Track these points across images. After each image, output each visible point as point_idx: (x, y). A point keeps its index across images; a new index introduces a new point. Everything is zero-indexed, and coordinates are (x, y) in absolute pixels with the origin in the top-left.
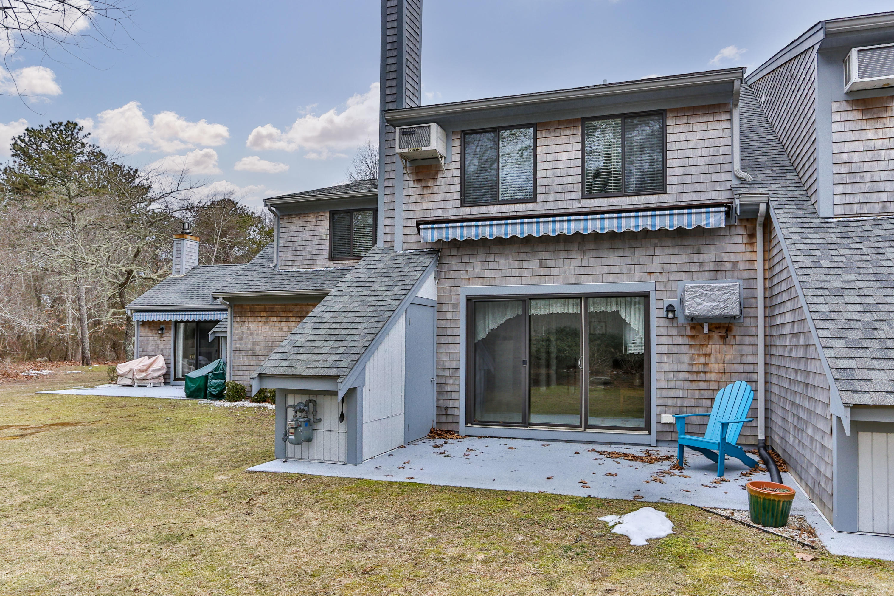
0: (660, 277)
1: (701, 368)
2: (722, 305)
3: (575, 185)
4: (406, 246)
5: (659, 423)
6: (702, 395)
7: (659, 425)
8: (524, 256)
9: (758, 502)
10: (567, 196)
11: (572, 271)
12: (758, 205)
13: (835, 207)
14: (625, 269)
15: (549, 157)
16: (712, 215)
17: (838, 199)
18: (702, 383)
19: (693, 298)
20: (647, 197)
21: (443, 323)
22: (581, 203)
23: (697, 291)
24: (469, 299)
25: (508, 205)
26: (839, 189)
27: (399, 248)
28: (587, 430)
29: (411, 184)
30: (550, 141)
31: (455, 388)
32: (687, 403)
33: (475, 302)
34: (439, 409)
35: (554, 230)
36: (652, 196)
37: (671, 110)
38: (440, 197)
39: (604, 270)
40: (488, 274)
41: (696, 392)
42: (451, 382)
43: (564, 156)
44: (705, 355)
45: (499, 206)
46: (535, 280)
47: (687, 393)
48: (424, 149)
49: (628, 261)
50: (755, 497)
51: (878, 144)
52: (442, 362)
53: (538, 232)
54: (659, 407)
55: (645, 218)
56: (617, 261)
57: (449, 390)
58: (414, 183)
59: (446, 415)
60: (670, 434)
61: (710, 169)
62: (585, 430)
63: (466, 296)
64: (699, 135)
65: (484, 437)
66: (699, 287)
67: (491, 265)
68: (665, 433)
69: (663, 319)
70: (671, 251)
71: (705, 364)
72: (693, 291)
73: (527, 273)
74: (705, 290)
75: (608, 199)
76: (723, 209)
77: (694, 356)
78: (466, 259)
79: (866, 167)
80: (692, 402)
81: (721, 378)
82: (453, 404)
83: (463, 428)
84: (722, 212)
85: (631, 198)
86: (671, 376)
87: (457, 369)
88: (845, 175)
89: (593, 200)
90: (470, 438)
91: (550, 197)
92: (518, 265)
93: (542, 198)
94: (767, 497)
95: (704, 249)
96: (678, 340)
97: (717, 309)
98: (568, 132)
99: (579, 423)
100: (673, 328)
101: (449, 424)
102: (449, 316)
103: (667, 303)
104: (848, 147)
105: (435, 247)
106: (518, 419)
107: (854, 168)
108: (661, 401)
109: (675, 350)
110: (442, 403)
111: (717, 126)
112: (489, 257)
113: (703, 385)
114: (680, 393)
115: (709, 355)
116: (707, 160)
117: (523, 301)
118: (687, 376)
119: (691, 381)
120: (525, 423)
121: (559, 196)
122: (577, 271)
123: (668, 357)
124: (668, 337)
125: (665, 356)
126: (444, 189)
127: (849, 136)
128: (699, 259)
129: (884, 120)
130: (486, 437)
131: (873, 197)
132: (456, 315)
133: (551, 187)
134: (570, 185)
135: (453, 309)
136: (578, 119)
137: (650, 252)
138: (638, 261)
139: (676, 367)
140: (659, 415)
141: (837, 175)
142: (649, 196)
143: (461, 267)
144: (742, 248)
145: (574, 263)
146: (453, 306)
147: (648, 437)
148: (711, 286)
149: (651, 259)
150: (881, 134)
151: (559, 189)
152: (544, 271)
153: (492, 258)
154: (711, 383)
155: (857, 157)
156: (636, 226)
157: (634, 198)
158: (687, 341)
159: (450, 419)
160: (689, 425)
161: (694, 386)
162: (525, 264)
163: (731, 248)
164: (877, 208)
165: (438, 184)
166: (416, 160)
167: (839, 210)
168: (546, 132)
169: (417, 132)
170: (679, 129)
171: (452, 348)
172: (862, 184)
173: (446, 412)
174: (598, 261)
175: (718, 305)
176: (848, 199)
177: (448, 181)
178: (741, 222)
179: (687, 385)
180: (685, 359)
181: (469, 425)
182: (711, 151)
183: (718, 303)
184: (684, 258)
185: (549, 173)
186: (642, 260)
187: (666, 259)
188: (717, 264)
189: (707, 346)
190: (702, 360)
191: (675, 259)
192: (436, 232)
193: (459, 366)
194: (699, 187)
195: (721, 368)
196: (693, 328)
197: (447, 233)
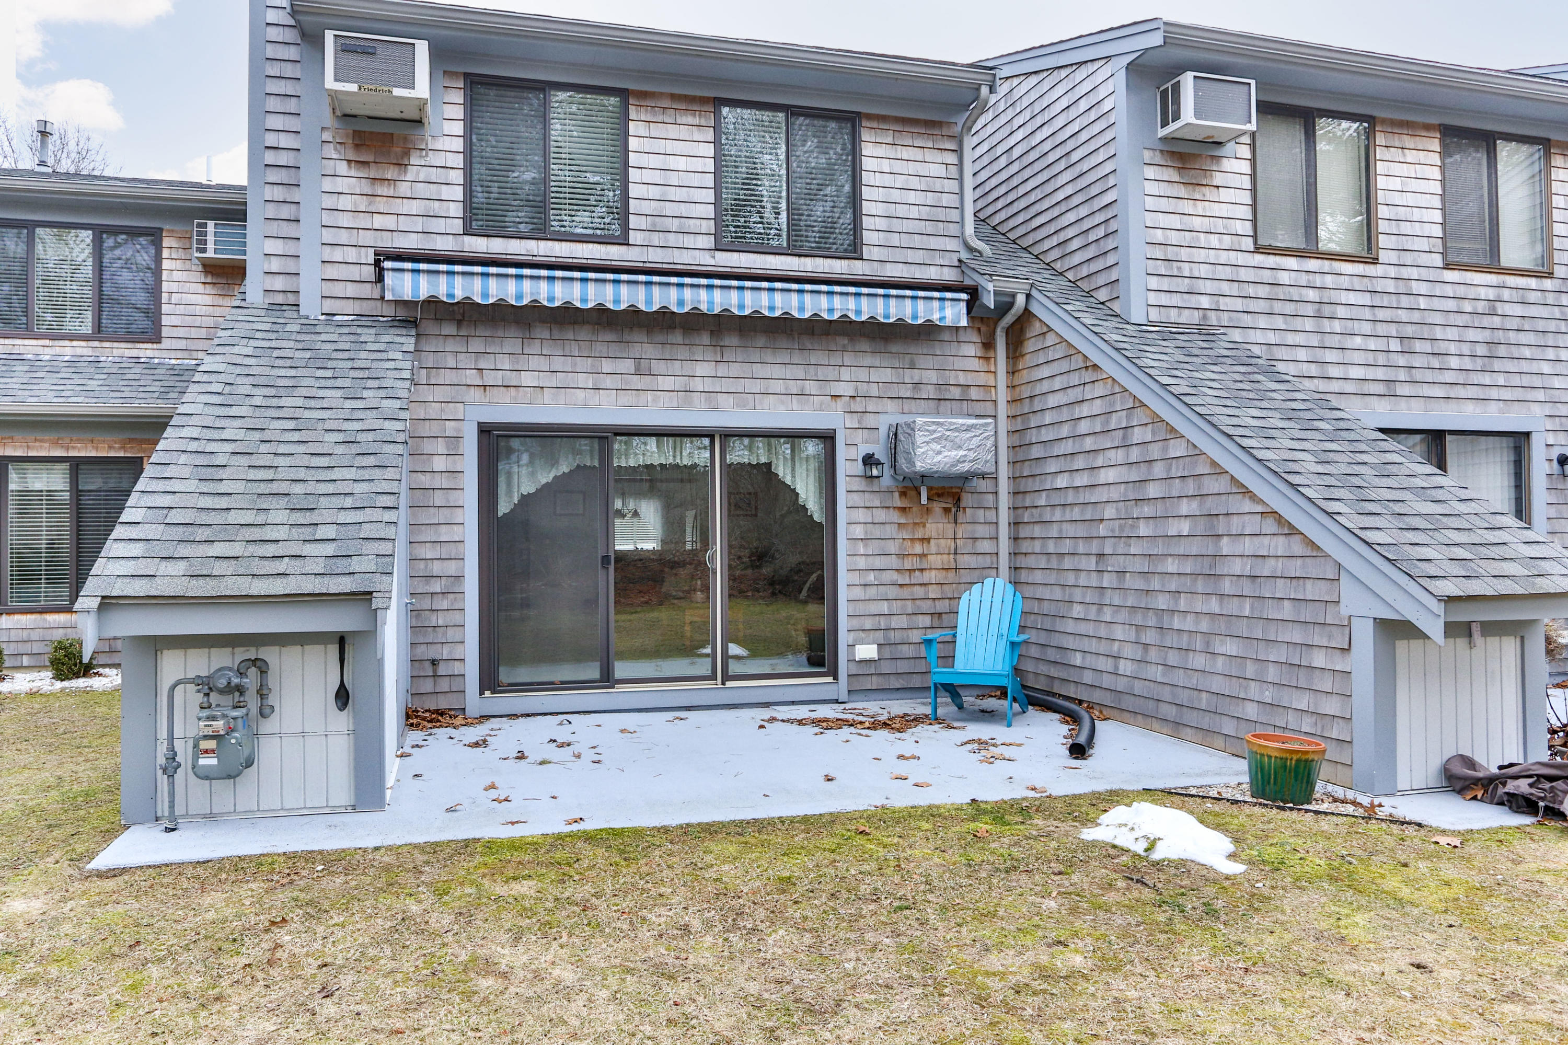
0: (852, 405)
1: (914, 563)
2: (972, 455)
3: (704, 222)
4: (329, 306)
5: (851, 661)
6: (919, 607)
7: (852, 664)
8: (605, 349)
9: (1286, 766)
10: (689, 241)
11: (698, 385)
12: (1013, 296)
13: (1150, 308)
14: (794, 387)
15: (654, 161)
16: (948, 304)
17: (1153, 298)
18: (918, 587)
19: (928, 443)
20: (829, 261)
21: (425, 480)
22: (714, 257)
23: (935, 431)
24: (485, 430)
25: (568, 243)
26: (1153, 283)
27: (311, 307)
28: (729, 684)
29: (342, 168)
30: (656, 130)
31: (456, 617)
32: (896, 622)
33: (498, 436)
34: (417, 664)
35: (681, 303)
36: (838, 261)
37: (869, 117)
38: (414, 207)
39: (756, 386)
40: (527, 379)
41: (909, 603)
42: (444, 605)
43: (681, 163)
44: (922, 540)
45: (550, 243)
46: (626, 398)
47: (896, 606)
48: (397, 92)
49: (799, 372)
50: (1281, 759)
51: (1197, 223)
52: (422, 565)
53: (649, 302)
54: (852, 633)
55: (844, 297)
56: (777, 371)
57: (441, 623)
58: (349, 166)
59: (435, 676)
60: (869, 678)
61: (930, 228)
62: (723, 684)
63: (479, 423)
64: (913, 168)
65: (522, 716)
66: (938, 424)
67: (535, 362)
68: (861, 678)
69: (857, 479)
70: (868, 360)
71: (923, 556)
72: (928, 431)
73: (609, 382)
74: (947, 430)
75: (763, 256)
76: (964, 296)
77: (905, 542)
78: (476, 345)
79: (1184, 254)
80: (902, 622)
81: (946, 578)
82: (450, 652)
83: (474, 702)
84: (963, 300)
85: (803, 259)
86: (871, 577)
87: (459, 578)
88: (1160, 262)
89: (736, 255)
90: (492, 720)
91: (656, 239)
92: (592, 366)
93: (639, 238)
94: (1304, 757)
95: (922, 361)
96: (881, 515)
97: (964, 461)
98: (690, 119)
99: (709, 673)
100: (872, 496)
101: (440, 696)
102: (439, 464)
103: (864, 450)
104: (1165, 221)
105: (402, 313)
106: (592, 672)
107: (1171, 253)
108: (855, 623)
109: (877, 532)
110: (422, 652)
111: (937, 156)
112: (529, 345)
113: (919, 592)
114: (884, 607)
115: (928, 540)
116: (925, 212)
117: (600, 438)
118: (895, 576)
119: (901, 585)
120: (607, 679)
121: (672, 239)
122: (709, 385)
123: (865, 546)
124: (865, 510)
125: (861, 544)
126: (422, 190)
127: (1164, 204)
128: (912, 378)
129: (1203, 188)
130: (528, 715)
131: (1194, 301)
132: (455, 462)
133: (657, 219)
134: (694, 220)
135: (448, 450)
136: (708, 98)
137: (836, 359)
138: (816, 375)
139: (878, 562)
140: (851, 646)
141: (1151, 261)
142: (834, 260)
143: (465, 361)
144: (975, 364)
145: (702, 369)
146: (447, 443)
147: (834, 687)
148: (955, 423)
149: (836, 372)
150: (1200, 208)
151: (674, 224)
152: (646, 381)
153: (535, 347)
154: (930, 587)
155: (1174, 238)
156: (829, 310)
157: (808, 261)
158: (895, 517)
159: (444, 685)
160: (898, 661)
161: (905, 593)
162: (607, 365)
163: (959, 364)
164: (1196, 317)
165: (409, 177)
166: (355, 116)
167: (1154, 315)
168: (646, 111)
169: (381, 50)
170: (881, 151)
171: (445, 534)
172: (1179, 279)
173: (435, 671)
174: (745, 370)
175: (965, 456)
176: (1164, 299)
177: (434, 175)
178: (973, 322)
179: (893, 592)
180: (892, 547)
181: (487, 694)
182: (930, 198)
183: (964, 453)
184: (887, 375)
185: (654, 192)
186: (822, 373)
187: (863, 374)
188: (940, 389)
189: (924, 526)
190: (918, 549)
191: (875, 375)
192: (423, 280)
193: (463, 572)
194: (911, 256)
195: (945, 562)
196: (903, 494)
197: (451, 286)
